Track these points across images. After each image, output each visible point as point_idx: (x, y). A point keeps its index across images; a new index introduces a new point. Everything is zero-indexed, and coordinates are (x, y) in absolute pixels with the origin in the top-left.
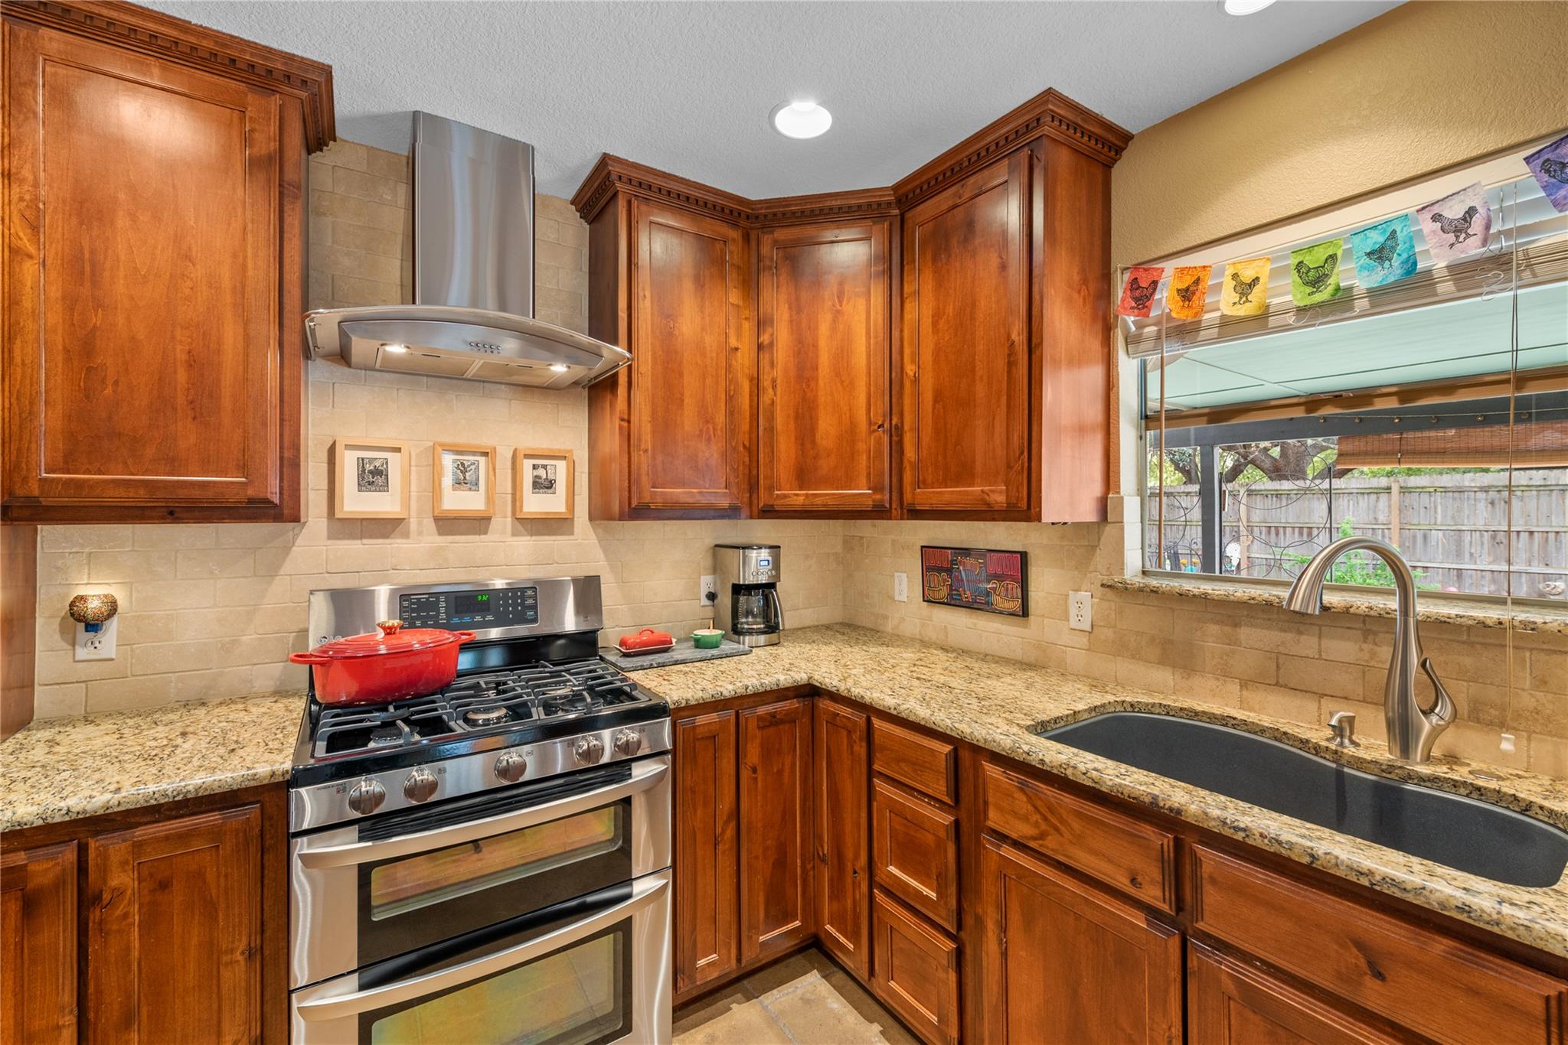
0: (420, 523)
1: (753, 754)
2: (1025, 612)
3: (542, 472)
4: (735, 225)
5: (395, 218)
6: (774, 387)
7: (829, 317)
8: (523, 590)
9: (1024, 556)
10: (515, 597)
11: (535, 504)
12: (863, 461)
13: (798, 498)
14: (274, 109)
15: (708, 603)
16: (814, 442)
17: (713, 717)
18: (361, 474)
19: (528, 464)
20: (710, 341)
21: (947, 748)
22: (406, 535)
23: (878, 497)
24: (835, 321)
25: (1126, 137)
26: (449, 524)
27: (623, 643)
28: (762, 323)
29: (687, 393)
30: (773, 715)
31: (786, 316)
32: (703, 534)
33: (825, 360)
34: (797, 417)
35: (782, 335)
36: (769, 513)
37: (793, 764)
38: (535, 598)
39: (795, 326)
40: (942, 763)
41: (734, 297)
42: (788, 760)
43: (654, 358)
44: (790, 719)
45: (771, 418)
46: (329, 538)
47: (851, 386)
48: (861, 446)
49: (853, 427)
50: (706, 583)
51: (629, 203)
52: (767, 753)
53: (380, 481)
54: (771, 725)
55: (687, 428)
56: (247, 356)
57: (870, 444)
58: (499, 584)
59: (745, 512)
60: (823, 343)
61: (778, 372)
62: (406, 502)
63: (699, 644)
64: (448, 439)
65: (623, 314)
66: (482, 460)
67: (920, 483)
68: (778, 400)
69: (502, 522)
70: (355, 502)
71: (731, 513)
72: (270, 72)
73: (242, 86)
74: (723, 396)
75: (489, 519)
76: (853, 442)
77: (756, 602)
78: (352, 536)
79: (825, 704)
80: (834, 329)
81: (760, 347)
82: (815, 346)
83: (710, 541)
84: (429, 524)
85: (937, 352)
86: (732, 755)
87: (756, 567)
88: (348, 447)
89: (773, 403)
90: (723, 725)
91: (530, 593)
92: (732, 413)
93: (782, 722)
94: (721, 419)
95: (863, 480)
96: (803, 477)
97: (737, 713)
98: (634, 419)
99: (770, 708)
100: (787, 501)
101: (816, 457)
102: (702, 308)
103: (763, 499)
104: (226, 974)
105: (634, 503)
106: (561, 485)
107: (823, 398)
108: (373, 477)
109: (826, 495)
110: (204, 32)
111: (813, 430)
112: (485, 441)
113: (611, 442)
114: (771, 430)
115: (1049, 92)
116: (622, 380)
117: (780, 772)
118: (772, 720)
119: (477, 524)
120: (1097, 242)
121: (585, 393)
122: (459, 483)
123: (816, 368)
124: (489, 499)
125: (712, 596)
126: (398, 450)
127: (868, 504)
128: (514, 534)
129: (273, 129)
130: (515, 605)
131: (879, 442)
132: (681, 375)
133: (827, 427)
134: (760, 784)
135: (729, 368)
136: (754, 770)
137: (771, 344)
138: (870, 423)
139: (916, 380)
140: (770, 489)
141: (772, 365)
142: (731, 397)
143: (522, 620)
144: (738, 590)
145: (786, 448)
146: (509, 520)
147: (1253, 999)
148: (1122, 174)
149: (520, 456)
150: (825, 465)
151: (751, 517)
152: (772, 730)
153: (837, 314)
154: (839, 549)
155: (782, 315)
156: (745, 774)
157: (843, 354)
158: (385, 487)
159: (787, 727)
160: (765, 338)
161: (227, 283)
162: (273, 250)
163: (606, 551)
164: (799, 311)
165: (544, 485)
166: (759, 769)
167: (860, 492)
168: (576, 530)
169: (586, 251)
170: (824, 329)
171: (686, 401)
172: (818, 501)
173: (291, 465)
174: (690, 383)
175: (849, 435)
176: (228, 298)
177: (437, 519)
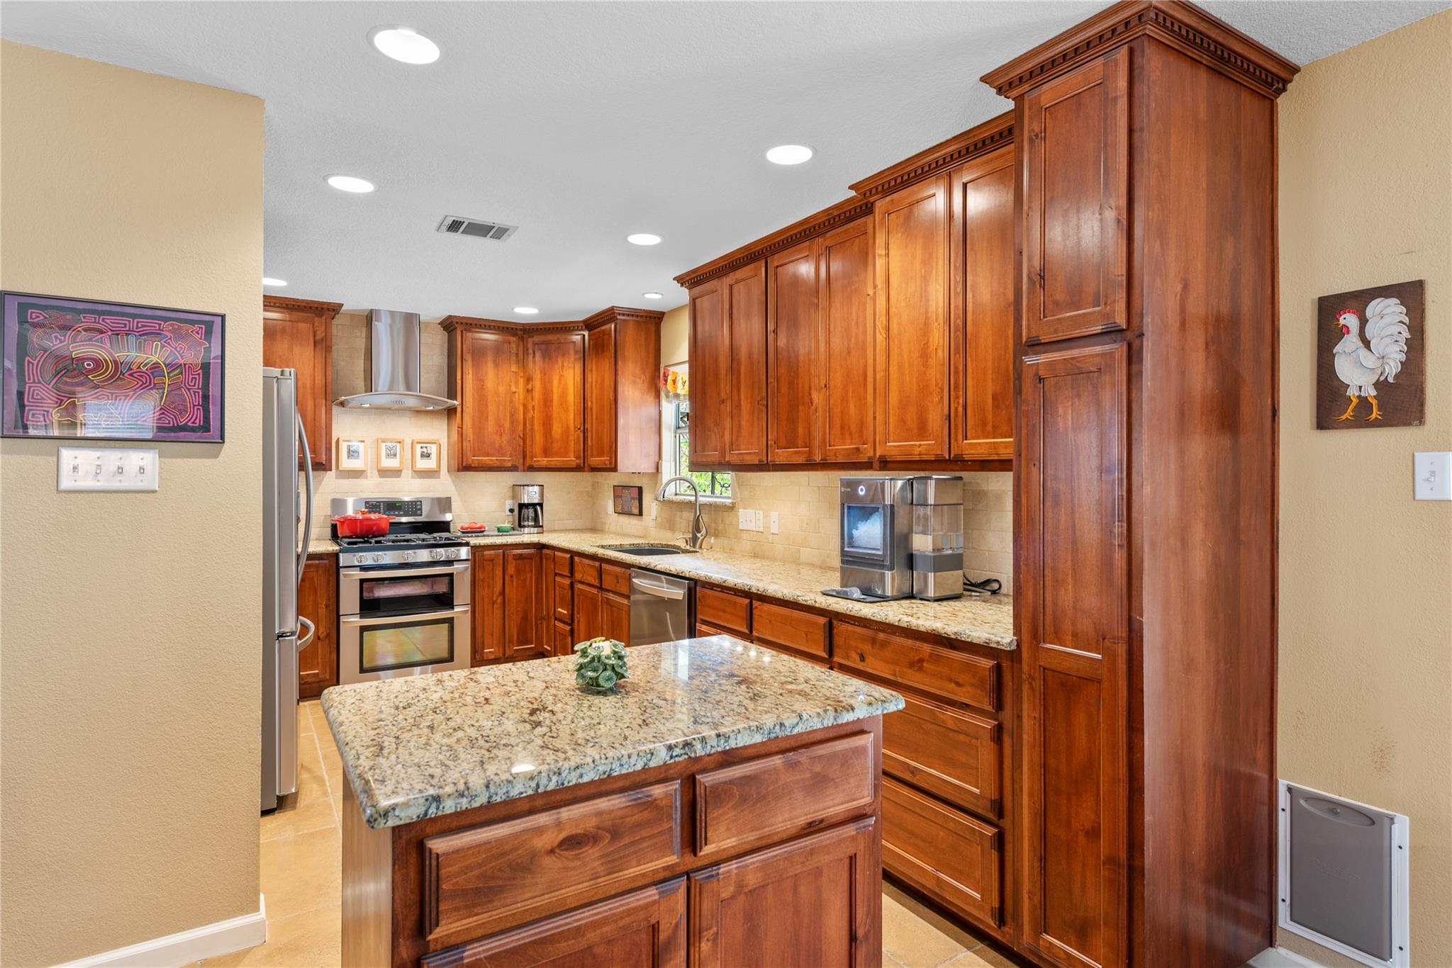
0: (371, 473)
1: (511, 570)
2: (641, 514)
3: (425, 450)
4: (514, 335)
5: (361, 343)
6: (533, 410)
7: (558, 377)
8: (416, 502)
9: (640, 489)
10: (412, 505)
11: (422, 464)
12: (572, 444)
13: (543, 461)
14: (323, 321)
15: (509, 513)
16: (551, 435)
17: (492, 552)
18: (349, 451)
19: (418, 446)
20: (502, 390)
21: (568, 556)
22: (366, 478)
23: (578, 461)
24: (560, 379)
25: (663, 314)
26: (384, 473)
27: (462, 528)
28: (529, 379)
29: (490, 414)
30: (521, 555)
31: (539, 376)
32: (508, 479)
33: (556, 397)
34: (544, 424)
35: (537, 385)
36: (532, 469)
37: (531, 578)
38: (421, 505)
39: (542, 381)
40: (568, 562)
41: (514, 368)
42: (529, 575)
43: (474, 402)
44: (530, 557)
45: (532, 424)
46: (336, 478)
47: (567, 410)
48: (571, 438)
49: (568, 428)
50: (509, 504)
51: (462, 332)
52: (518, 570)
53: (356, 454)
54: (520, 559)
55: (490, 430)
56: (315, 411)
57: (575, 436)
58: (407, 499)
59: (521, 467)
60: (555, 390)
61: (535, 403)
62: (366, 464)
63: (499, 530)
64: (383, 436)
65: (459, 382)
66: (398, 445)
67: (592, 456)
68: (536, 416)
69: (407, 473)
70: (346, 463)
71: (513, 469)
72: (322, 309)
73: (313, 315)
74: (508, 414)
75: (401, 471)
76: (568, 436)
77: (531, 512)
78: (344, 478)
79: (545, 551)
80: (560, 383)
81: (528, 390)
82: (552, 391)
83: (511, 483)
84: (376, 473)
85: (596, 398)
86: (501, 568)
87: (531, 495)
88: (344, 441)
89: (533, 417)
90: (497, 555)
91: (419, 503)
92: (513, 422)
93: (525, 558)
94: (507, 425)
95: (572, 454)
96: (546, 452)
97: (504, 553)
98: (464, 427)
99: (519, 551)
100: (539, 463)
101: (552, 443)
102: (497, 374)
103: (528, 462)
104: (320, 611)
105: (464, 464)
106: (434, 456)
107: (555, 415)
108: (352, 453)
109: (556, 460)
110: (303, 301)
111: (551, 430)
112: (399, 436)
113: (455, 436)
114: (532, 429)
115: (612, 309)
116: (459, 410)
117: (525, 580)
118: (521, 557)
119: (396, 473)
120: (652, 356)
121: (446, 412)
122: (388, 456)
123: (552, 401)
124: (401, 462)
125: (512, 511)
126: (363, 441)
127: (574, 464)
128: (412, 478)
129: (323, 328)
130: (412, 508)
131: (578, 436)
132: (487, 406)
133: (557, 429)
134: (514, 584)
135: (511, 401)
136: (512, 577)
137: (532, 390)
138: (575, 427)
139: (591, 409)
140: (532, 457)
141: (532, 399)
142: (513, 415)
143: (414, 514)
144: (522, 506)
145: (539, 439)
146: (410, 471)
147: (608, 602)
148: (664, 327)
149: (415, 443)
150: (556, 446)
151: (524, 471)
152: (520, 561)
153: (561, 376)
154: (590, 489)
155: (537, 376)
156: (507, 578)
157: (563, 396)
158: (358, 457)
159: (528, 561)
160: (530, 387)
161: (308, 385)
162: (323, 373)
163: (456, 486)
164: (545, 374)
165: (426, 456)
166: (514, 577)
167: (571, 459)
168: (441, 476)
169: (446, 345)
170: (555, 383)
171: (490, 417)
172: (553, 463)
173: (329, 450)
174: (492, 409)
175: (566, 432)
176: (309, 391)
177: (379, 471)
